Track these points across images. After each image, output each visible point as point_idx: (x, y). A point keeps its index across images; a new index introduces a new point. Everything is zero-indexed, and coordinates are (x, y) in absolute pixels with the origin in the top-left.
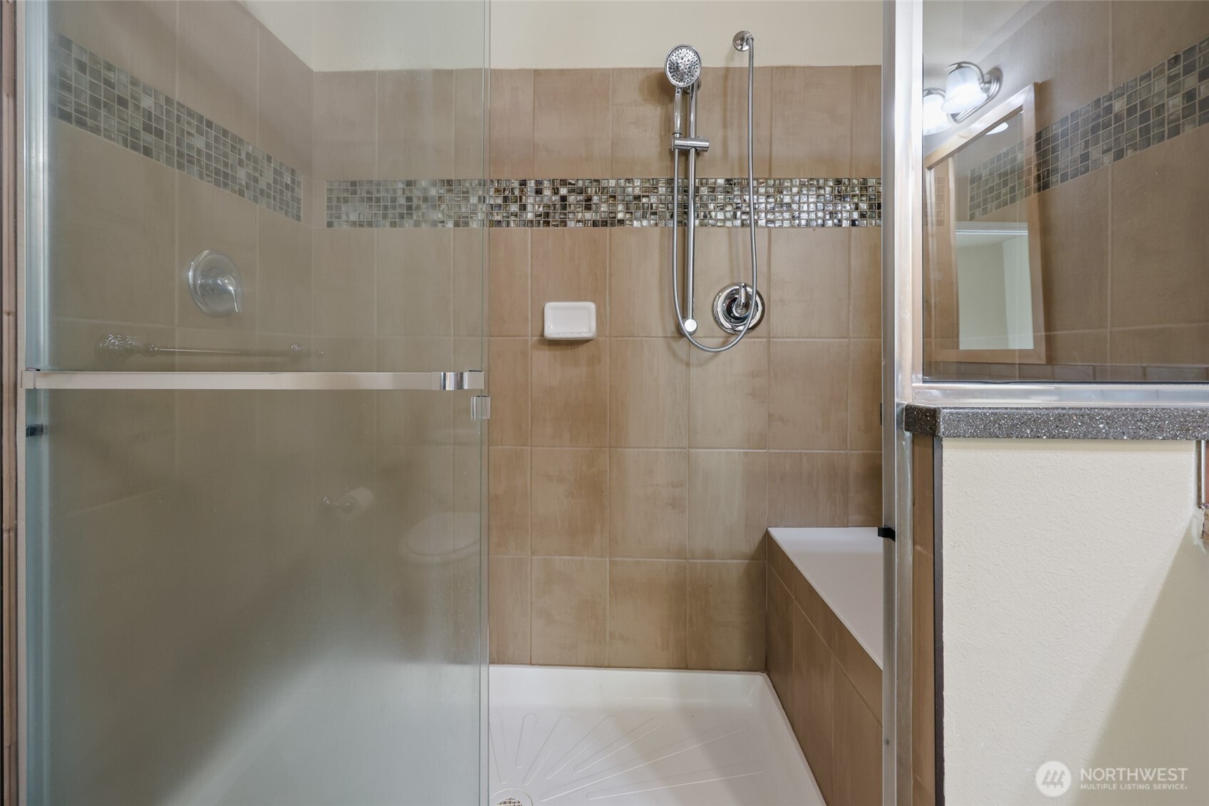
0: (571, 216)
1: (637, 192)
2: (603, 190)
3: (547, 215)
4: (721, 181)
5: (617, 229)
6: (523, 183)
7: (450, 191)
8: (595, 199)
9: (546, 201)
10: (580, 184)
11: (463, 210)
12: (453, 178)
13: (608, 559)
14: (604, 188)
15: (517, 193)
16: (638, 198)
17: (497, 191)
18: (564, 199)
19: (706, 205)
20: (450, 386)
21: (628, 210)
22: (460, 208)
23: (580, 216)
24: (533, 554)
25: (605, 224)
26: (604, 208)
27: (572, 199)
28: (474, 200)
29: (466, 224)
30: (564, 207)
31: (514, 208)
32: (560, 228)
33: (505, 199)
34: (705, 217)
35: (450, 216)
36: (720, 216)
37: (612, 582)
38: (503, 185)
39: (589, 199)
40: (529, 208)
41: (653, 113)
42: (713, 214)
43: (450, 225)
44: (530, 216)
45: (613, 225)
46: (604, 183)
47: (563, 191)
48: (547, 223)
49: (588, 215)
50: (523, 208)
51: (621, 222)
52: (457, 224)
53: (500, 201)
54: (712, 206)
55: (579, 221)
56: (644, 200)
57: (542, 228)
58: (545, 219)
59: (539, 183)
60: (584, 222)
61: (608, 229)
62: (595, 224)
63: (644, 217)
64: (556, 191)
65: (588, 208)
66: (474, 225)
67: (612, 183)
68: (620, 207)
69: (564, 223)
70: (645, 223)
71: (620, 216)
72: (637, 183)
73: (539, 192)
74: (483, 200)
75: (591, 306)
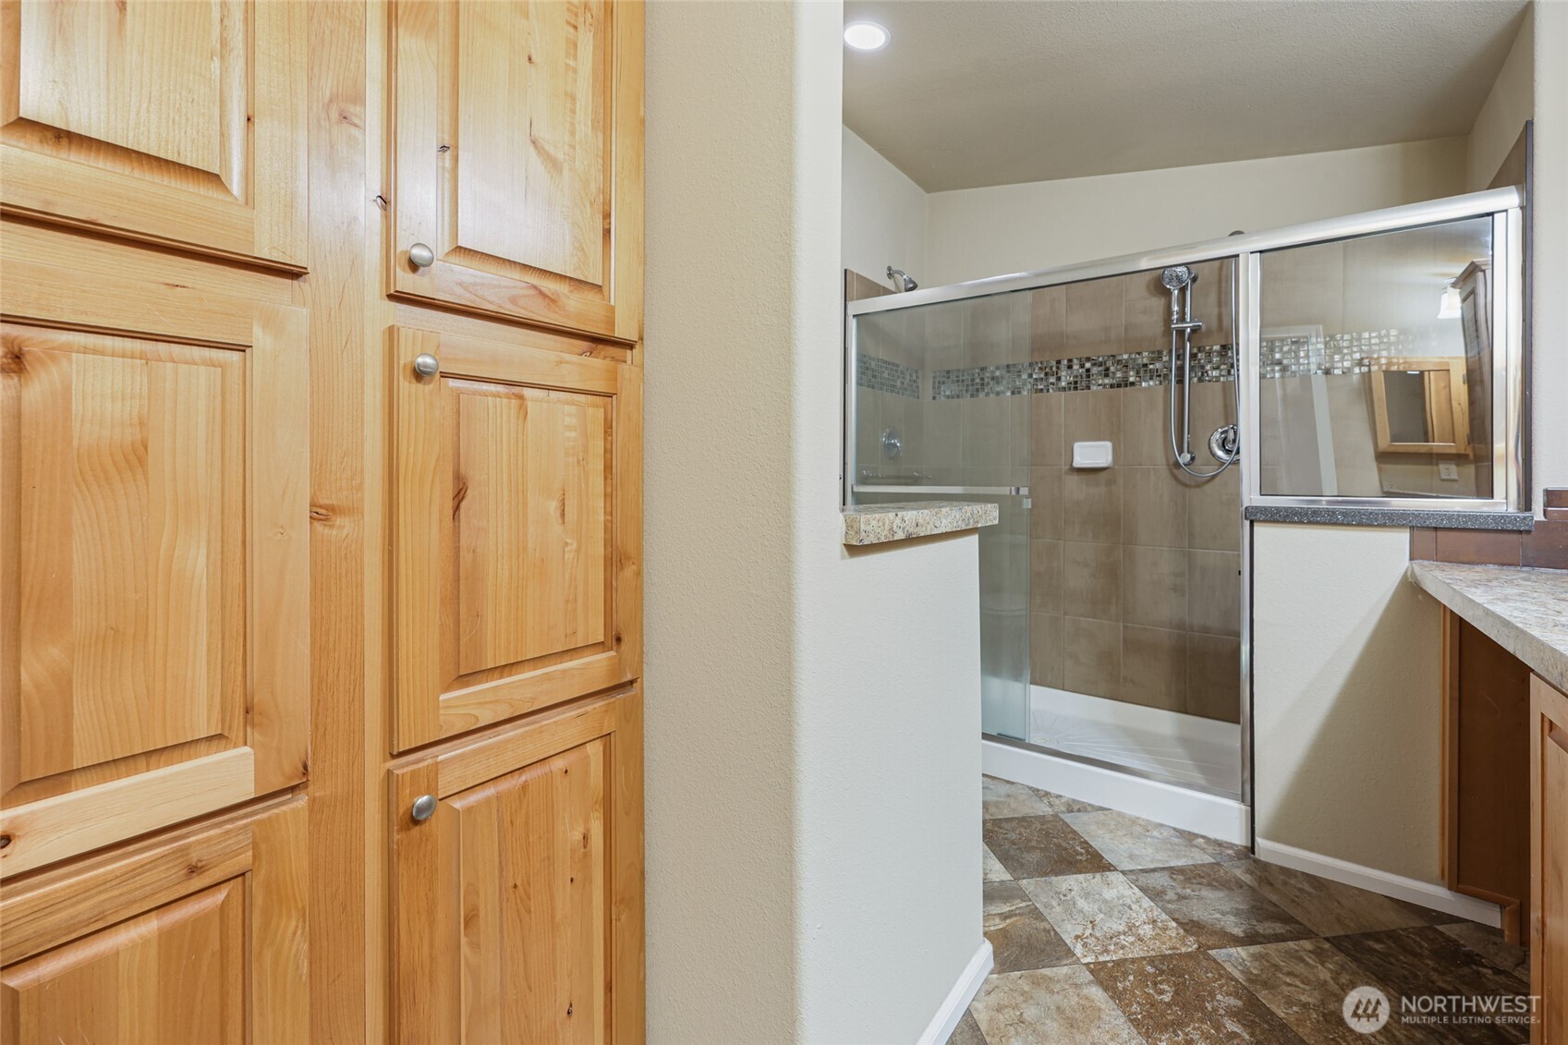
0: (1093, 382)
1: (1145, 361)
2: (1119, 362)
3: (1076, 383)
4: (1217, 348)
5: (1129, 389)
6: (1059, 362)
7: (1009, 372)
8: (1112, 369)
9: (1075, 373)
10: (1101, 359)
11: (1018, 383)
12: (1010, 363)
13: (1121, 624)
14: (1119, 361)
15: (1054, 369)
16: (1145, 365)
17: (1041, 369)
18: (1088, 370)
19: (1203, 367)
20: (1013, 493)
21: (1138, 375)
22: (1015, 382)
23: (1100, 382)
24: (1065, 614)
25: (1119, 386)
26: (1119, 374)
27: (1095, 370)
28: (1025, 376)
29: (1019, 393)
30: (1088, 376)
31: (1052, 380)
32: (1085, 391)
33: (1046, 374)
34: (1202, 375)
35: (1008, 388)
36: (1215, 373)
37: (1125, 640)
38: (1045, 365)
39: (1107, 369)
40: (1063, 378)
41: (1157, 303)
42: (1210, 372)
43: (1009, 394)
44: (1063, 384)
45: (1126, 386)
46: (1119, 358)
47: (1088, 365)
48: (1076, 388)
49: (1107, 381)
50: (1059, 379)
51: (1132, 384)
52: (1013, 393)
53: (1042, 376)
54: (1208, 367)
55: (1099, 385)
56: (1151, 367)
57: (1072, 392)
58: (1074, 386)
59: (1070, 361)
60: (1104, 386)
61: (1121, 390)
62: (1112, 386)
63: (1151, 378)
64: (1082, 366)
65: (1107, 375)
66: (1025, 393)
67: (1125, 357)
68: (1131, 373)
69: (1088, 388)
70: (1151, 383)
71: (1132, 379)
72: (1145, 354)
73: (1070, 367)
74: (1030, 376)
75: (1109, 444)
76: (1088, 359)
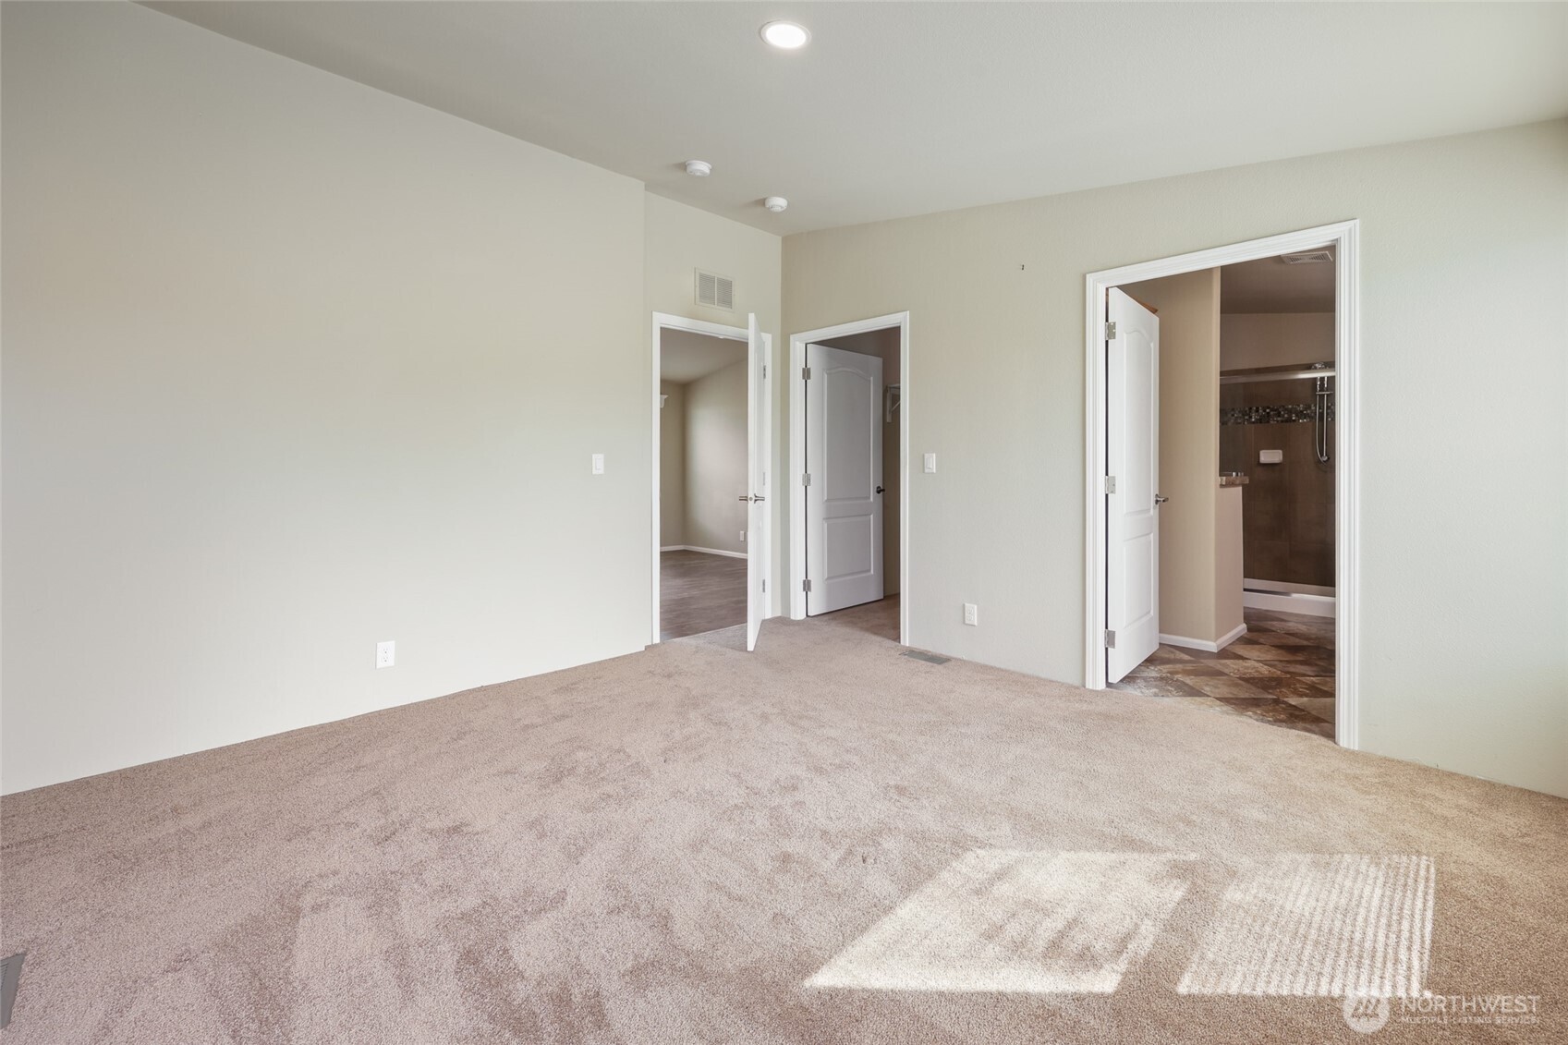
0: (1271, 419)
1: (1301, 409)
2: (1286, 409)
3: (1261, 419)
5: (1292, 423)
6: (1251, 409)
8: (1282, 413)
9: (1260, 414)
10: (1276, 408)
13: (1287, 544)
15: (1248, 412)
16: (1302, 412)
17: (1240, 412)
18: (1268, 413)
21: (1297, 416)
23: (1275, 419)
24: (1255, 540)
25: (1286, 421)
26: (1286, 416)
27: (1272, 413)
28: (1230, 415)
29: (1226, 424)
30: (1268, 416)
31: (1247, 418)
32: (1266, 424)
33: (1243, 414)
37: (1289, 551)
38: (1242, 410)
39: (1279, 413)
40: (1253, 417)
44: (1253, 420)
45: (1290, 422)
46: (1286, 407)
47: (1268, 410)
49: (1279, 419)
50: (1251, 417)
51: (1294, 421)
53: (1240, 415)
55: (1274, 421)
56: (1305, 412)
57: (1258, 424)
58: (1260, 421)
59: (1257, 409)
60: (1277, 421)
61: (1287, 423)
62: (1282, 421)
63: (1305, 418)
64: (1265, 411)
65: (1279, 416)
66: (1230, 424)
67: (1290, 406)
68: (1293, 415)
69: (1268, 422)
71: (1293, 418)
72: (1301, 406)
73: (1257, 411)
74: (1233, 415)
75: (1281, 451)
76: (1268, 408)
